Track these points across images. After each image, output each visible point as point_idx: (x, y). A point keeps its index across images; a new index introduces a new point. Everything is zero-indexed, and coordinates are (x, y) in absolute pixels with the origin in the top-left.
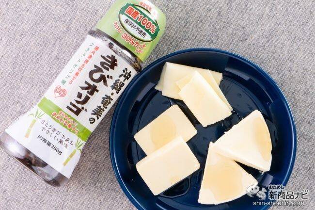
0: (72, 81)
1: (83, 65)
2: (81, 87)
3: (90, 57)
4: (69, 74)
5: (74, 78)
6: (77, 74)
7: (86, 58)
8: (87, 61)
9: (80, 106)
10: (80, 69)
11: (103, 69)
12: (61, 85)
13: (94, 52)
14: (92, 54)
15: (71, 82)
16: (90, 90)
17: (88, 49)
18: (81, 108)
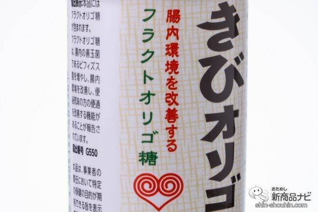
0: (172, 142)
1: (171, 82)
2: (205, 139)
3: (173, 49)
4: (149, 129)
5: (171, 130)
6: (172, 115)
7: (162, 58)
8: (173, 66)
9: (226, 182)
10: (171, 98)
11: (223, 54)
12: (147, 169)
13: (173, 31)
14: (173, 39)
15: (172, 146)
16: (225, 129)
17: (150, 32)
18: (230, 183)
